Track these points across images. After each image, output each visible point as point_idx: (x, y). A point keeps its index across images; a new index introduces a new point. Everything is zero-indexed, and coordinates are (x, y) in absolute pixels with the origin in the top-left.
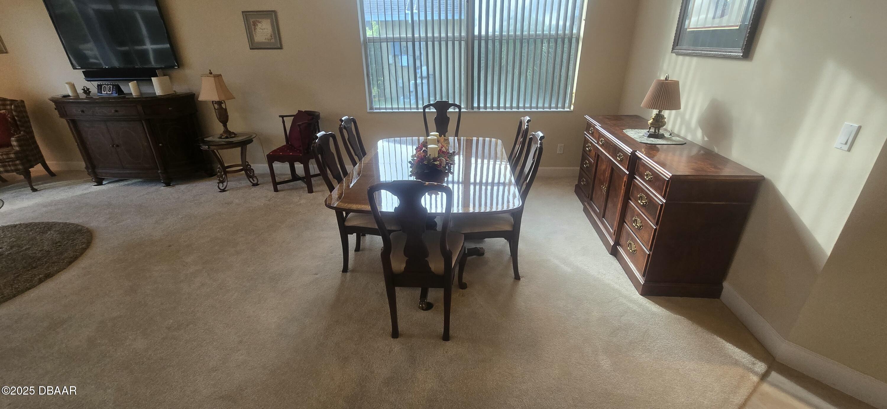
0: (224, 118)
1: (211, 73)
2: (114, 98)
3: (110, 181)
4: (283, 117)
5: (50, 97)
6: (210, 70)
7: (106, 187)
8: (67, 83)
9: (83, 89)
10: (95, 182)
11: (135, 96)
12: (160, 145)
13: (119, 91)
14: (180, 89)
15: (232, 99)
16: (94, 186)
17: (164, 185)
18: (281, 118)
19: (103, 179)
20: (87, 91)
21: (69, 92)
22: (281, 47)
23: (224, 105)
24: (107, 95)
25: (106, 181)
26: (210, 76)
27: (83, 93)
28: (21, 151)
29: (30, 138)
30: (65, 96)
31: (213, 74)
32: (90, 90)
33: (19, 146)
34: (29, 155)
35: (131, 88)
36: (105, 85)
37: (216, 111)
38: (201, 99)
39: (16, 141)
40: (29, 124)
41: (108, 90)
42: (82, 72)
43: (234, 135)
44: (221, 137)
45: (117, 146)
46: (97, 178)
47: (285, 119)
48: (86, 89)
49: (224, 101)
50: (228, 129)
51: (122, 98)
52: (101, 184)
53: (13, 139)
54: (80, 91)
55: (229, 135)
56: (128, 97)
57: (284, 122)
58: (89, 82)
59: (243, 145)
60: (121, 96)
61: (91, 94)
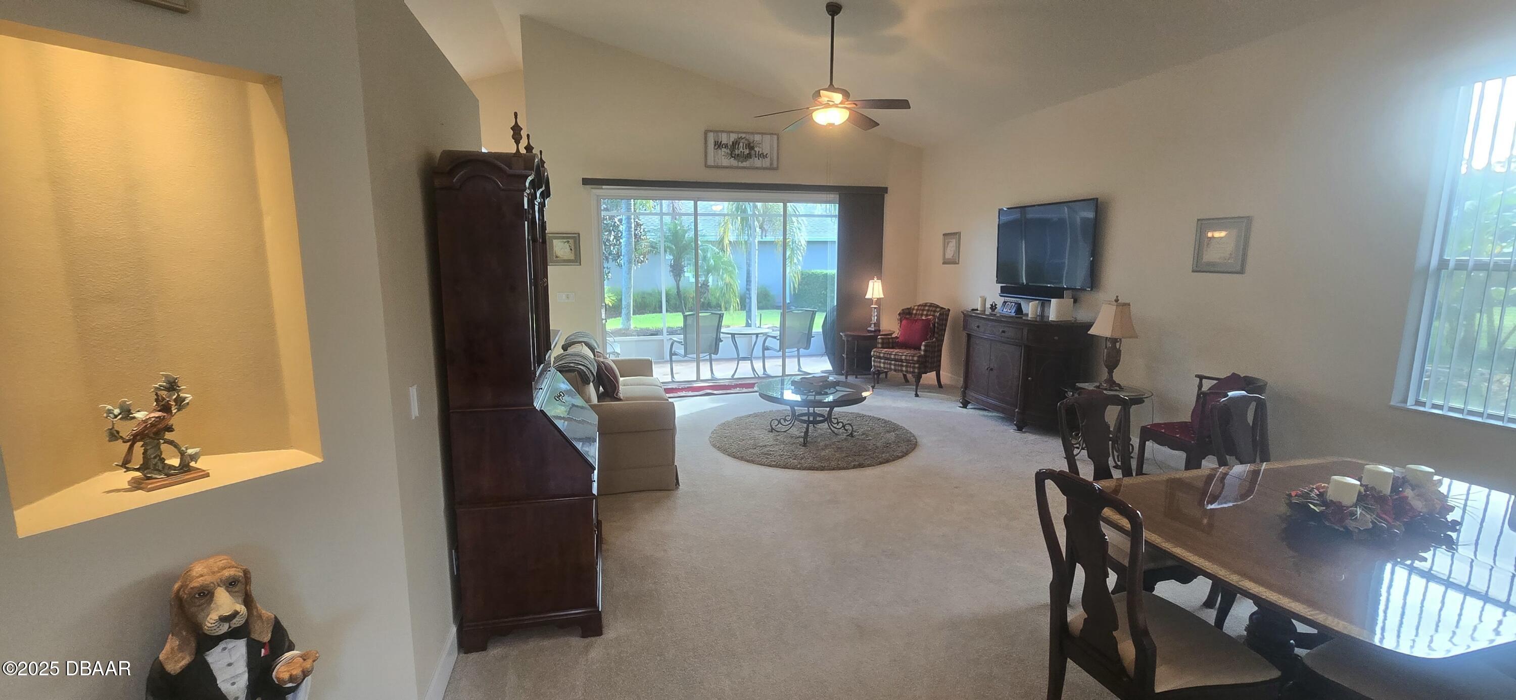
0: (1113, 362)
1: (1117, 301)
2: (1012, 317)
3: (976, 407)
4: (1201, 378)
5: (962, 310)
6: (1117, 297)
7: (969, 412)
8: (981, 297)
9: (991, 305)
10: (961, 403)
11: (1032, 318)
12: (1029, 378)
13: (1019, 310)
14: (1082, 316)
15: (1134, 337)
16: (960, 407)
17: (1015, 428)
18: (1198, 379)
19: (969, 403)
20: (993, 307)
21: (979, 307)
22: (1241, 272)
23: (1118, 345)
24: (1006, 313)
25: (969, 406)
26: (1115, 303)
27: (990, 308)
28: (925, 356)
29: (938, 346)
30: (973, 310)
31: (1119, 302)
32: (997, 306)
33: (925, 351)
34: (930, 361)
35: (1031, 308)
36: (1011, 302)
37: (1106, 350)
38: (1092, 331)
39: (925, 346)
40: (943, 333)
41: (1011, 307)
42: (1001, 287)
43: (1118, 388)
44: (1099, 386)
45: (992, 369)
46: (963, 399)
47: (1204, 381)
48: (994, 305)
49: (1120, 340)
50: (1113, 378)
51: (1017, 317)
52: (966, 408)
53: (923, 343)
54: (988, 306)
55: (1111, 386)
56: (1021, 318)
57: (1200, 386)
58: (1000, 297)
59: (1126, 405)
60: (1017, 316)
61: (996, 311)
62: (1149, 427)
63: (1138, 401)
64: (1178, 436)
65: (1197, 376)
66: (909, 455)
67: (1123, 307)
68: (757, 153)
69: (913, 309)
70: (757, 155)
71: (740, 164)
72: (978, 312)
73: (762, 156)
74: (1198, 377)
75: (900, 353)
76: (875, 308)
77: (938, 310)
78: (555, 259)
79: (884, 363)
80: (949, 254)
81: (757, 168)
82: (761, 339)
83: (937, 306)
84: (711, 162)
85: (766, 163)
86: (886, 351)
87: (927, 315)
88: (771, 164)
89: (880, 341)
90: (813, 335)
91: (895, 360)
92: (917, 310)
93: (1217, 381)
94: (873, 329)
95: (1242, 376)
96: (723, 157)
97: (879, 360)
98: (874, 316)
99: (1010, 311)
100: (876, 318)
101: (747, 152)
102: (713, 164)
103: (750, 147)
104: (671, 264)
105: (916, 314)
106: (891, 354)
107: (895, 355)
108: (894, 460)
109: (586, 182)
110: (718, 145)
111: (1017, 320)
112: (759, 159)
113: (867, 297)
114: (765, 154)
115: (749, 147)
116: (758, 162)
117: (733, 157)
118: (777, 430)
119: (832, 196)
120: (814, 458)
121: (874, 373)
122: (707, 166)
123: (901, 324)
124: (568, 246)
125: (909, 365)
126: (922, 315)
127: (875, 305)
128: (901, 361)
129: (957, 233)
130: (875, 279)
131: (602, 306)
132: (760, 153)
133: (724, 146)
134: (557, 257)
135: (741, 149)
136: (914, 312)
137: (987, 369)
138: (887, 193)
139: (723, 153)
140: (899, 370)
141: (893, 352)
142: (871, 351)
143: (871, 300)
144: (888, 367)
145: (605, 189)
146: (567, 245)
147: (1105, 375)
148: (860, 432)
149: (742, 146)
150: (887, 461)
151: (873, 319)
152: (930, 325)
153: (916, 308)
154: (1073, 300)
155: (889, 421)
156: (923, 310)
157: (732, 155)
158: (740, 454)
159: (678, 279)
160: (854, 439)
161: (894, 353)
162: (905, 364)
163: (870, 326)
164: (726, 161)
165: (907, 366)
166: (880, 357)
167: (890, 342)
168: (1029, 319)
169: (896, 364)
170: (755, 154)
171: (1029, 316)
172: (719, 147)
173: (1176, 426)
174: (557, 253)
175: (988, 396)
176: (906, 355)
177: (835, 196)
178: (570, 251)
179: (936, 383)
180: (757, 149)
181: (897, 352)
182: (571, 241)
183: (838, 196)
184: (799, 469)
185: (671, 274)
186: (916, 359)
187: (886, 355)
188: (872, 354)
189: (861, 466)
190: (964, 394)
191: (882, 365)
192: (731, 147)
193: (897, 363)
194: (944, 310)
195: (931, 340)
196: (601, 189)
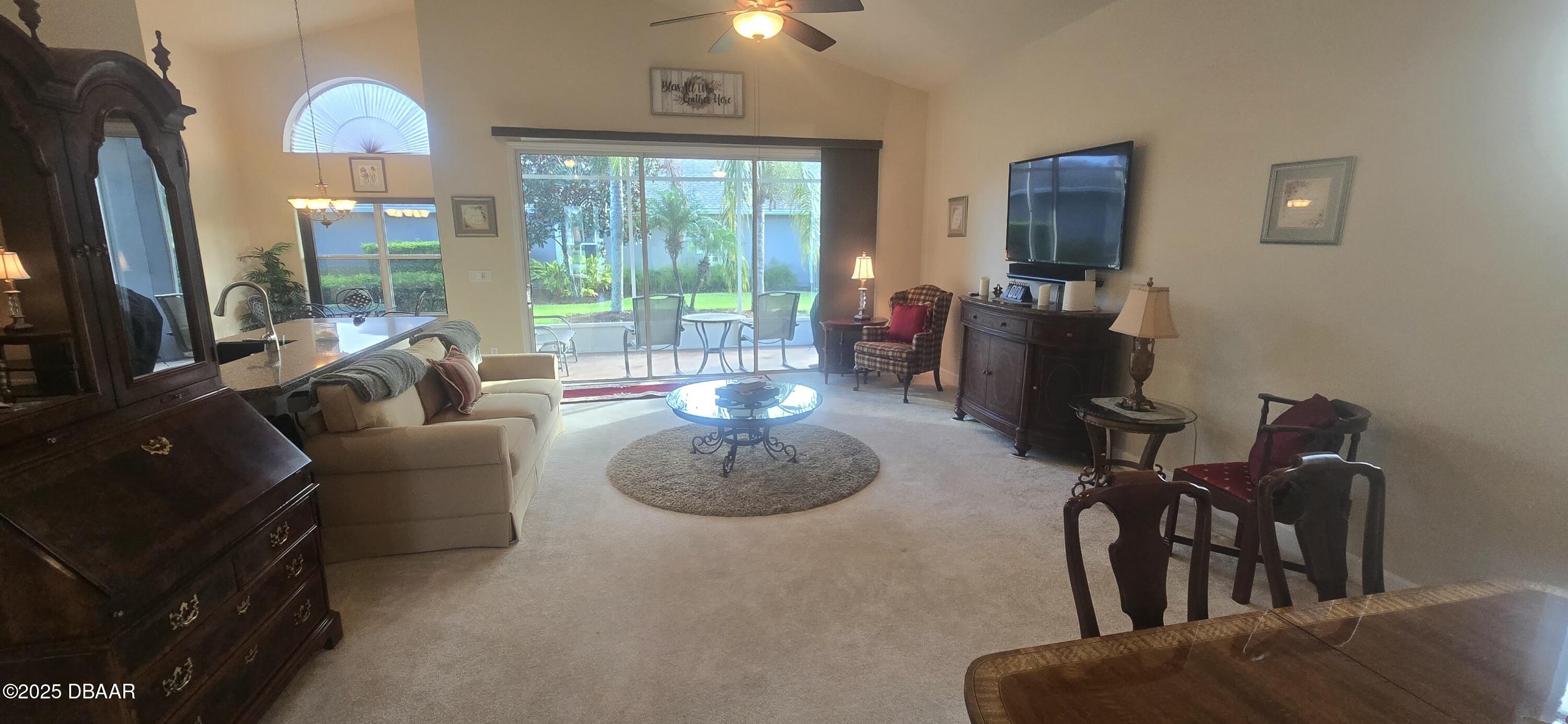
0: (1143, 370)
1: (1150, 284)
2: (1016, 305)
3: (973, 419)
4: (1267, 399)
6: (1151, 279)
7: (966, 425)
8: (982, 279)
9: (994, 289)
10: (955, 413)
12: (1035, 387)
13: (1027, 295)
14: (1106, 304)
15: (1173, 337)
16: (954, 418)
17: (1015, 451)
18: (1263, 401)
19: (967, 414)
20: (998, 291)
21: (980, 291)
22: (1336, 242)
23: (1149, 347)
24: (1012, 299)
25: (967, 417)
26: (1148, 288)
27: (994, 292)
28: (917, 352)
29: (936, 339)
30: (973, 295)
31: (1153, 286)
32: (1002, 290)
33: (917, 346)
34: (924, 358)
35: (1041, 292)
36: (1018, 285)
37: (1133, 355)
38: (1115, 328)
39: (917, 339)
40: (943, 322)
41: (1017, 292)
42: (1010, 265)
43: (1148, 407)
44: (1123, 403)
45: (990, 373)
46: (959, 409)
47: (1271, 404)
48: (998, 288)
49: (1153, 339)
50: (1141, 393)
51: (1024, 306)
52: (962, 420)
53: (915, 336)
54: (991, 290)
55: (1138, 404)
56: (1030, 306)
57: (1265, 411)
58: (1008, 278)
59: (1158, 432)
60: (1023, 303)
61: (1001, 296)
62: (1186, 470)
63: (1177, 427)
64: (1227, 488)
65: (1261, 396)
66: (860, 492)
67: (1157, 293)
68: (717, 97)
69: (909, 293)
70: (717, 100)
71: (696, 111)
72: (979, 298)
73: (724, 101)
74: (1262, 398)
75: (887, 347)
76: (864, 291)
77: (938, 293)
78: (464, 228)
79: (868, 360)
80: (956, 224)
81: (718, 116)
82: (733, 329)
83: (938, 290)
84: (658, 108)
85: (729, 109)
86: (871, 345)
87: (924, 301)
88: (736, 110)
89: (865, 332)
90: (797, 323)
91: (881, 356)
92: (914, 294)
93: (1292, 406)
94: (861, 317)
95: (1330, 398)
96: (674, 102)
97: (862, 356)
98: (863, 301)
99: (1014, 296)
100: (865, 303)
101: (704, 95)
102: (661, 111)
103: (709, 88)
104: (666, 239)
105: (912, 299)
106: (876, 349)
107: (881, 350)
108: (835, 501)
109: (498, 132)
110: (667, 86)
111: (1025, 310)
112: (719, 105)
113: (853, 278)
114: (727, 99)
115: (706, 88)
116: (718, 109)
117: (685, 102)
118: (701, 450)
119: (814, 151)
120: (727, 496)
121: (858, 372)
122: (654, 114)
123: (893, 311)
124: (480, 214)
125: (897, 363)
126: (919, 300)
127: (863, 287)
128: (888, 357)
129: (964, 197)
130: (864, 255)
131: (527, 287)
132: (720, 97)
133: (674, 88)
134: (467, 226)
135: (697, 92)
136: (910, 296)
137: (985, 372)
138: (882, 148)
139: (674, 96)
140: (884, 369)
141: (878, 346)
142: (854, 345)
143: (858, 281)
144: (873, 365)
145: (523, 141)
146: (478, 212)
147: (1132, 388)
148: (808, 455)
149: (698, 88)
150: (825, 502)
151: (861, 304)
152: (926, 312)
153: (912, 291)
154: (1095, 282)
155: (854, 439)
156: (921, 294)
157: (685, 100)
158: (632, 488)
159: (674, 256)
160: (796, 465)
161: (879, 348)
162: (892, 362)
163: (858, 314)
164: (677, 107)
165: (894, 365)
166: (863, 353)
167: (880, 334)
168: (1038, 308)
169: (882, 362)
170: (715, 99)
171: (1039, 304)
172: (668, 89)
173: (1227, 470)
174: (466, 220)
175: (985, 406)
176: (893, 351)
177: (816, 152)
178: (483, 219)
179: (934, 384)
180: (716, 92)
181: (884, 347)
182: (484, 207)
183: (820, 151)
184: (700, 514)
185: (667, 250)
186: (904, 355)
187: (871, 350)
188: (855, 348)
189: (786, 510)
190: (960, 404)
191: (866, 362)
192: (683, 88)
193: (883, 360)
194: (945, 294)
195: (926, 332)
196: (518, 141)
